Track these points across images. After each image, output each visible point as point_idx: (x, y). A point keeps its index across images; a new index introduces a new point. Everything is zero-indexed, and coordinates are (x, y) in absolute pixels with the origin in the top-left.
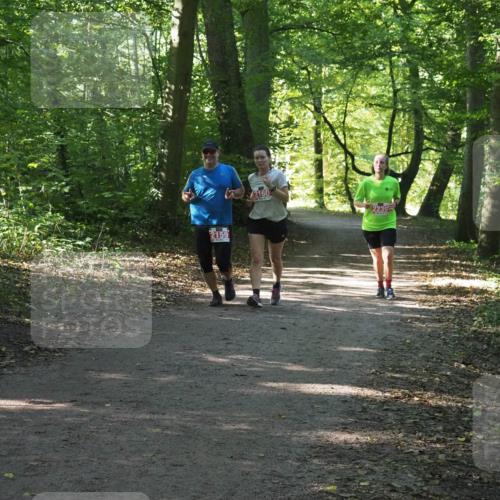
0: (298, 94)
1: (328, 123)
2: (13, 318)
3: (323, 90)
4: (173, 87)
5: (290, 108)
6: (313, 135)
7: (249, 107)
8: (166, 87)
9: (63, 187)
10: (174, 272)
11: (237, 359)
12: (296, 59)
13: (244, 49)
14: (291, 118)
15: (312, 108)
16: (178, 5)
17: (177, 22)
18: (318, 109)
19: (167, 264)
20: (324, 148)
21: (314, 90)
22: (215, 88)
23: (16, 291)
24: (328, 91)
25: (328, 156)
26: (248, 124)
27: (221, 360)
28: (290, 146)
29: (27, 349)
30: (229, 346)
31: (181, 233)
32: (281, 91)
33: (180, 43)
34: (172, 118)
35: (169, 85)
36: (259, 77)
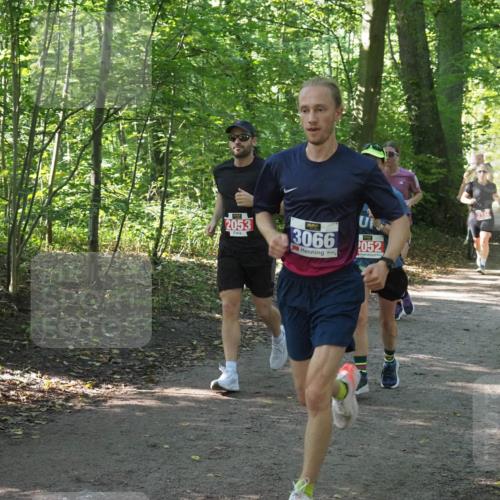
0: (494, 93)
2: (204, 314)
4: (363, 90)
5: (485, 107)
7: (440, 108)
8: (357, 89)
11: (418, 359)
12: (492, 58)
13: (437, 49)
14: (486, 117)
16: (369, 8)
17: (368, 25)
22: (406, 90)
23: (208, 288)
26: (439, 125)
28: (485, 146)
30: (412, 346)
32: (476, 90)
33: (371, 47)
34: (362, 119)
35: (359, 88)
36: (452, 77)
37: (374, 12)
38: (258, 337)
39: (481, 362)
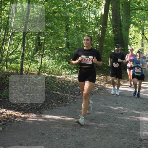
0: (137, 29)
1: (146, 38)
2: (55, 92)
3: (145, 28)
4: (101, 26)
5: (134, 33)
6: (141, 41)
7: (123, 33)
8: (99, 26)
9: (68, 54)
10: (100, 81)
11: (120, 108)
13: (122, 15)
15: (141, 33)
16: (104, 2)
17: (104, 7)
18: (143, 34)
19: (98, 78)
20: (144, 45)
21: (142, 28)
22: (113, 27)
23: (55, 84)
24: (146, 29)
25: (145, 48)
27: (115, 108)
29: (59, 101)
30: (117, 104)
31: (102, 69)
33: (104, 13)
34: (101, 35)
35: (100, 26)
36: (126, 24)
37: (106, 3)
38: (71, 100)
39: (139, 110)
